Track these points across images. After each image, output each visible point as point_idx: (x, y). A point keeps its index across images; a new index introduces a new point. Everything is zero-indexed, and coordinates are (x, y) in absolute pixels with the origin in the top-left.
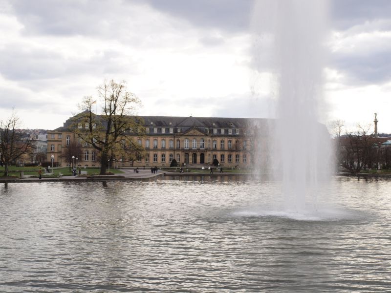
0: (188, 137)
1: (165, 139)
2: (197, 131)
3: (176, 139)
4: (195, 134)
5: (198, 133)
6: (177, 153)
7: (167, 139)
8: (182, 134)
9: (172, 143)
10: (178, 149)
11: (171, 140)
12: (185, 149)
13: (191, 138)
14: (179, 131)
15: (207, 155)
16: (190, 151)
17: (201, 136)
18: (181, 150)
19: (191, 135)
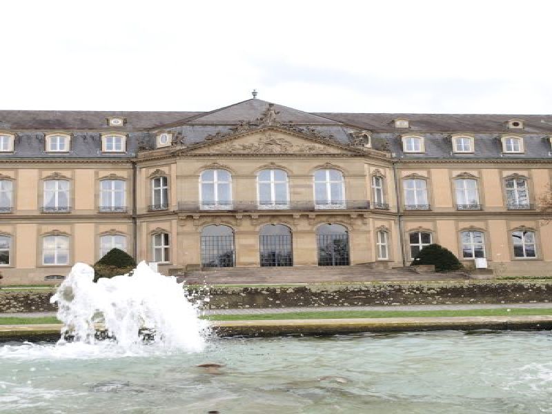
2: (289, 138)
4: (277, 149)
5: (298, 145)
12: (205, 208)
13: (244, 165)
15: (369, 232)
16: (239, 216)
17: (318, 155)
18: (175, 213)
19: (242, 152)
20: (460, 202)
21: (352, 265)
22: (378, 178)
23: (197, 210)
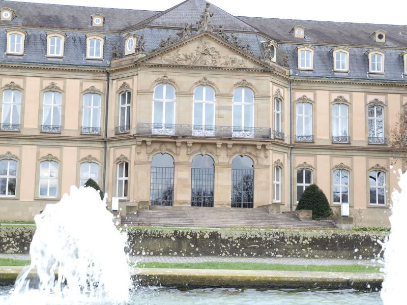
0: (171, 75)
1: (59, 84)
2: (218, 48)
3: (115, 85)
4: (209, 61)
5: (225, 56)
6: (115, 152)
7: (73, 85)
8: (141, 55)
9: (94, 105)
10: (123, 136)
11: (92, 91)
12: (155, 132)
13: (185, 80)
14: (130, 46)
15: (268, 167)
16: (179, 142)
17: (238, 70)
18: (134, 137)
19: (184, 63)
20: (335, 134)
21: (255, 207)
22: (279, 100)
23: (149, 135)
